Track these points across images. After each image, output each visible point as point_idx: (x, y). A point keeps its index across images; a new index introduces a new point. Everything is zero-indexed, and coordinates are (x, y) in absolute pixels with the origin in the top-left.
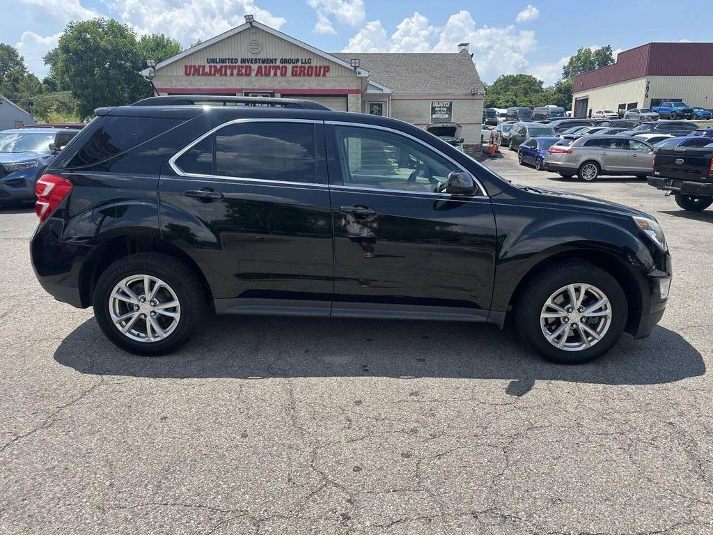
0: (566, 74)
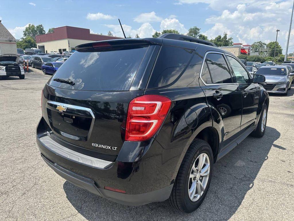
0: (25, 35)
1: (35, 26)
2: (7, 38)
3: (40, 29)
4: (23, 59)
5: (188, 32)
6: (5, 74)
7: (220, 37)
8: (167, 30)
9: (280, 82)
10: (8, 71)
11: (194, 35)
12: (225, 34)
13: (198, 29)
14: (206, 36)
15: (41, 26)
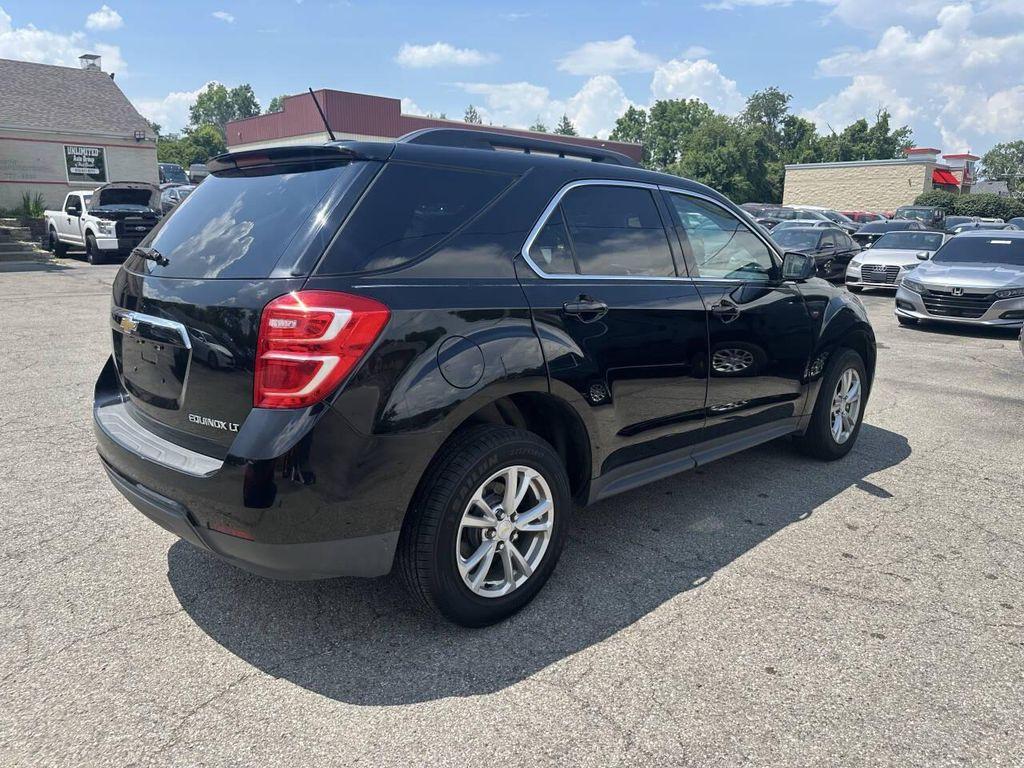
0: (196, 118)
1: (229, 90)
2: (128, 130)
3: (244, 101)
4: (179, 197)
5: (745, 107)
6: (115, 246)
7: (863, 125)
8: (671, 101)
9: (1011, 290)
10: (123, 237)
11: (764, 119)
12: (882, 114)
13: (783, 96)
14: (809, 121)
15: (247, 88)
